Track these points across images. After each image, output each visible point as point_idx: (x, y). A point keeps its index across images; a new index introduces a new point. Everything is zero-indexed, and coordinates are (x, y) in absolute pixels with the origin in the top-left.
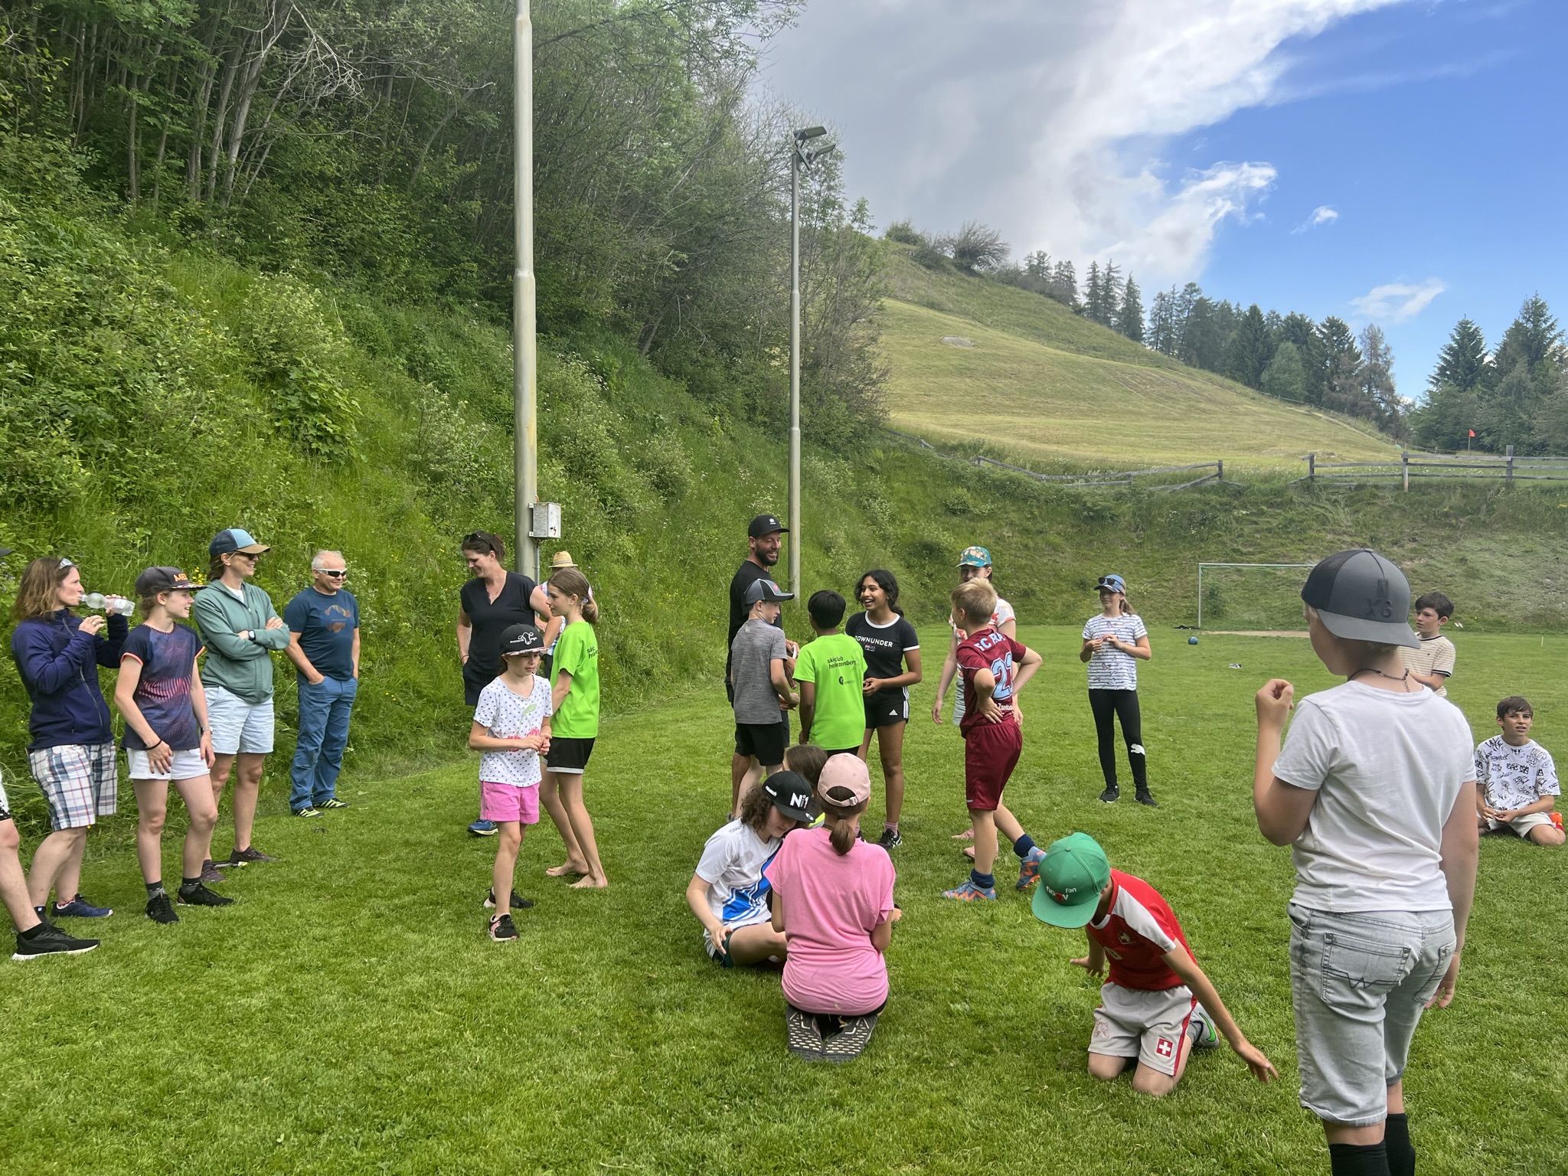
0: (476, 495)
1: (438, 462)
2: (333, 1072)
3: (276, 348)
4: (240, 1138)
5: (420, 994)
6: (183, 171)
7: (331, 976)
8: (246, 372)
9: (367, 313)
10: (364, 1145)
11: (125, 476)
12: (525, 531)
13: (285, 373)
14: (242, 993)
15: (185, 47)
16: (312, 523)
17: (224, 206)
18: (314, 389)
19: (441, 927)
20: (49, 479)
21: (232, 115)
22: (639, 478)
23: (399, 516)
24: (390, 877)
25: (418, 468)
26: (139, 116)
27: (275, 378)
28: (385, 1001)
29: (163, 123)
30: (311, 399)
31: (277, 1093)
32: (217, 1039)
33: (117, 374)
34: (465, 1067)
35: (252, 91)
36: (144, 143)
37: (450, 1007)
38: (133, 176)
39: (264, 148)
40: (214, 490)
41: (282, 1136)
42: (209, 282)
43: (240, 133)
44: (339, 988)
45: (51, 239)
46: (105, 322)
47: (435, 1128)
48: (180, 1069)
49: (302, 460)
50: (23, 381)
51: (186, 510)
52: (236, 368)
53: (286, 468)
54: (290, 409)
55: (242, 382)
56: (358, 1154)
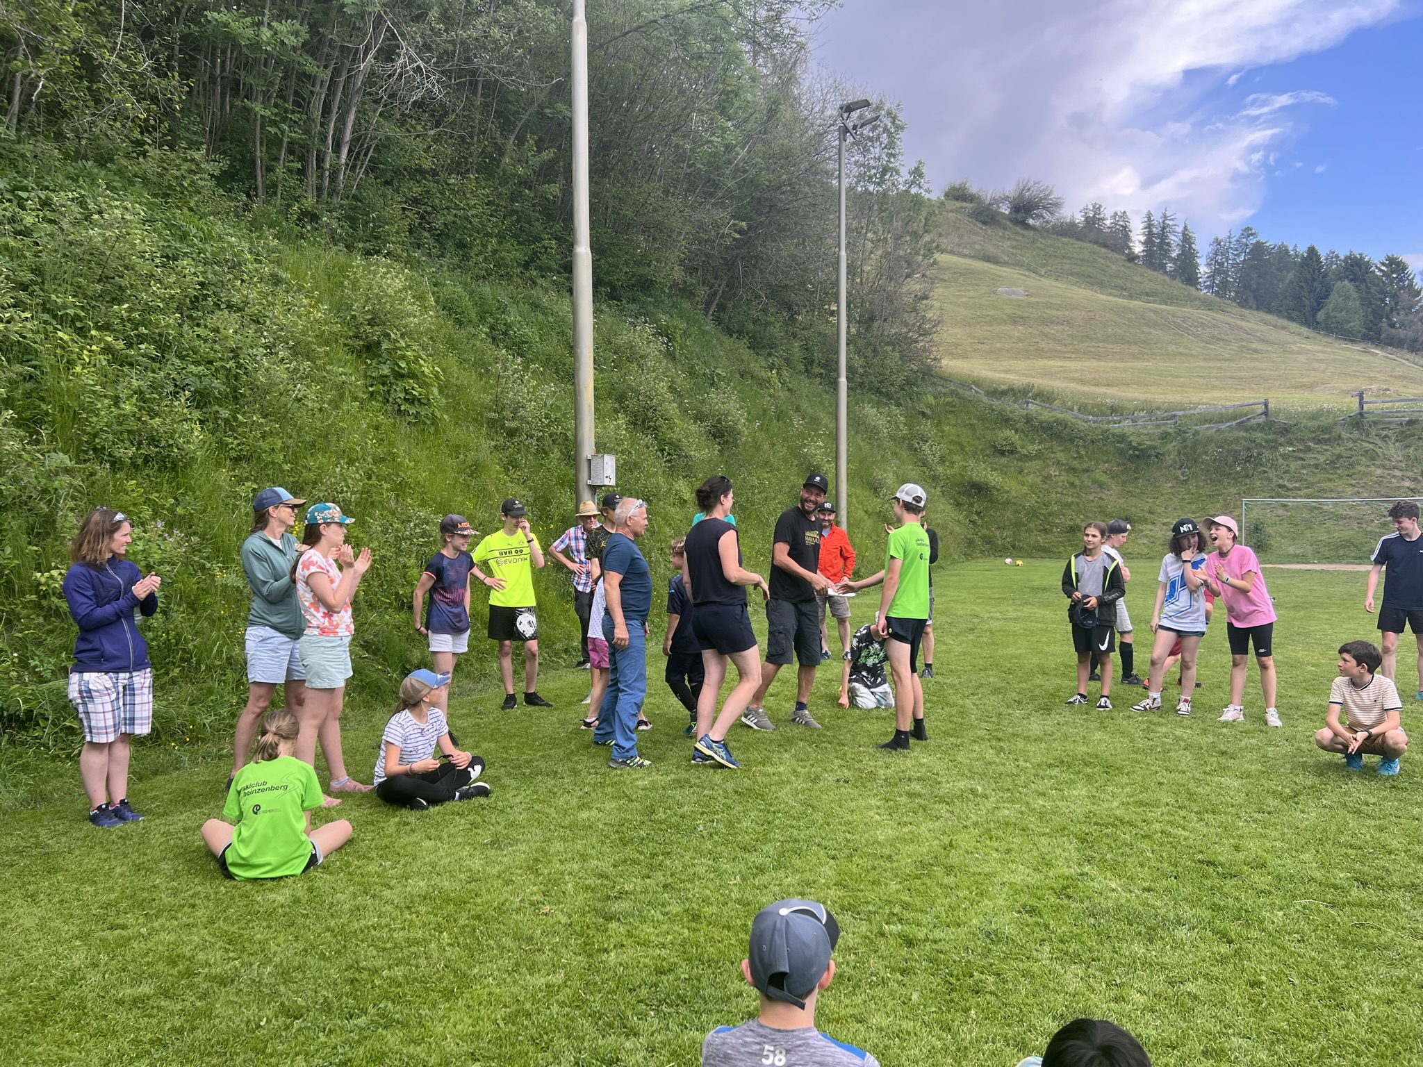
0: (547, 448)
1: (513, 419)
3: (371, 323)
4: (230, 1019)
5: (417, 897)
6: (302, 172)
8: (345, 345)
10: (330, 1032)
11: (236, 438)
12: (584, 480)
13: (378, 344)
15: (299, 63)
17: (336, 201)
18: (403, 357)
20: (171, 442)
21: (342, 120)
22: (694, 428)
23: (476, 469)
25: (495, 425)
26: (263, 127)
27: (370, 349)
29: (282, 132)
30: (400, 367)
32: (239, 929)
33: (232, 351)
36: (268, 148)
38: (259, 179)
39: (369, 148)
40: (312, 448)
41: (265, 1019)
42: (317, 268)
43: (348, 136)
45: (184, 237)
46: (223, 306)
49: (392, 420)
50: (153, 359)
51: (287, 467)
52: (336, 342)
53: (377, 428)
54: (382, 376)
55: (342, 354)
56: (323, 1038)
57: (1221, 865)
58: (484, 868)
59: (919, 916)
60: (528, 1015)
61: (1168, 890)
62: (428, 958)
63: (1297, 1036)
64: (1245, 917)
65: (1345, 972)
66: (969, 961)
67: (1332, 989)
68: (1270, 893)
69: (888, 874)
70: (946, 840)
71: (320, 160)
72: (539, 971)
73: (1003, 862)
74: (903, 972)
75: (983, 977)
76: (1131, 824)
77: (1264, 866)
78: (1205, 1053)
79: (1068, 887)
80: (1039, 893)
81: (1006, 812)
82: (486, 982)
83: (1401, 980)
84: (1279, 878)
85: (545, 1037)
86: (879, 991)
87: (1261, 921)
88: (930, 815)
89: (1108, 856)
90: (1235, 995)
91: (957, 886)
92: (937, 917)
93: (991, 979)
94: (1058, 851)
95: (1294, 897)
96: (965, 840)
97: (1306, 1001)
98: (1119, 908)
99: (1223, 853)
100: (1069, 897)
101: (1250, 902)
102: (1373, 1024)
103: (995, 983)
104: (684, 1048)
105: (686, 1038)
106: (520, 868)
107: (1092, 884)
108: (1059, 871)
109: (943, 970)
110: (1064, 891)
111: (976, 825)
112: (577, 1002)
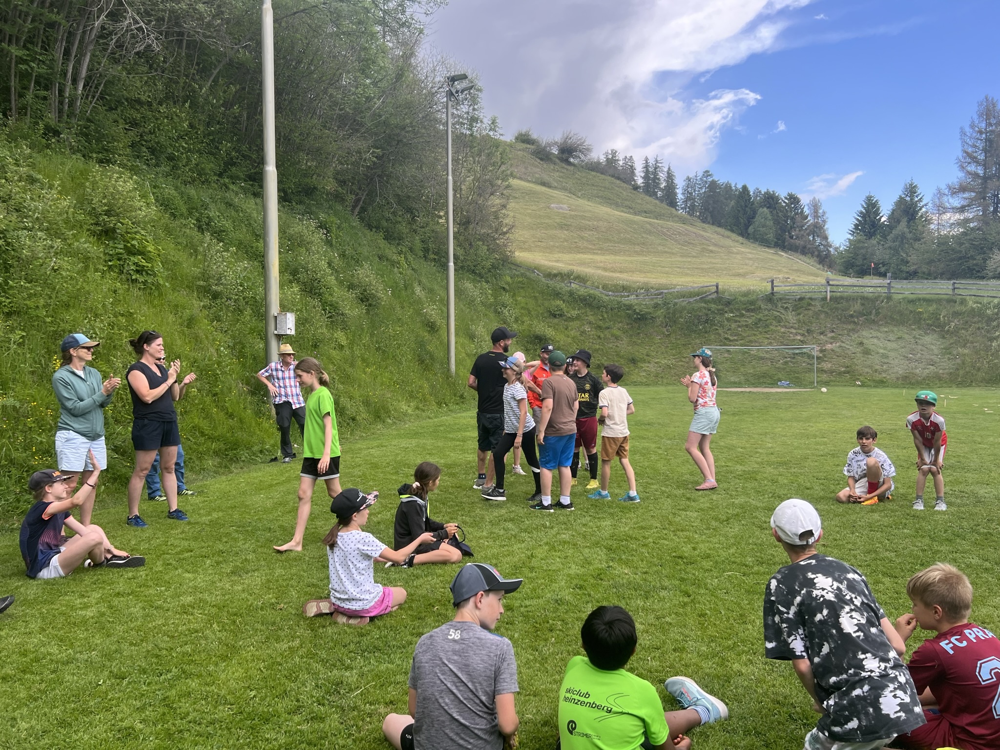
0: (241, 308)
1: (217, 287)
2: (133, 648)
3: (108, 213)
4: (77, 682)
5: (189, 606)
6: (47, 99)
7: (137, 598)
8: (88, 230)
9: (169, 190)
10: (149, 684)
11: (8, 298)
12: (272, 330)
13: (114, 230)
14: (81, 609)
16: (132, 326)
17: (74, 121)
18: (133, 239)
19: (206, 569)
21: (78, 63)
22: (347, 294)
24: (176, 542)
25: (205, 291)
26: (17, 63)
27: (108, 233)
28: (168, 610)
29: (32, 68)
31: (100, 659)
32: (65, 633)
34: (212, 643)
35: (91, 47)
36: (20, 80)
37: (206, 612)
38: (13, 102)
39: (100, 84)
40: (67, 306)
41: (102, 681)
42: (63, 172)
43: (84, 73)
44: (140, 605)
47: (192, 674)
48: (42, 649)
49: (127, 286)
51: (49, 320)
52: (81, 227)
53: (115, 292)
54: (118, 253)
55: (86, 236)
56: (145, 688)
57: (686, 558)
58: (232, 587)
60: (281, 665)
61: (657, 572)
62: (206, 638)
63: (722, 638)
64: (698, 583)
65: (748, 606)
66: (546, 615)
67: (741, 615)
68: (711, 570)
70: (529, 553)
71: (61, 91)
72: (283, 640)
75: (555, 622)
76: (636, 539)
77: (708, 556)
78: (674, 650)
79: (601, 574)
80: (585, 578)
81: (564, 536)
82: (249, 649)
84: (717, 562)
85: (294, 675)
87: (706, 585)
88: (519, 540)
89: (623, 557)
90: (690, 622)
93: (559, 623)
94: (595, 556)
95: (724, 572)
96: (540, 552)
97: (728, 621)
98: (630, 583)
99: (687, 550)
100: (601, 580)
101: (700, 576)
103: (561, 625)
104: (383, 672)
105: (383, 667)
106: (256, 585)
107: (614, 572)
108: (595, 566)
109: (532, 621)
110: (599, 576)
111: (547, 544)
112: (311, 655)
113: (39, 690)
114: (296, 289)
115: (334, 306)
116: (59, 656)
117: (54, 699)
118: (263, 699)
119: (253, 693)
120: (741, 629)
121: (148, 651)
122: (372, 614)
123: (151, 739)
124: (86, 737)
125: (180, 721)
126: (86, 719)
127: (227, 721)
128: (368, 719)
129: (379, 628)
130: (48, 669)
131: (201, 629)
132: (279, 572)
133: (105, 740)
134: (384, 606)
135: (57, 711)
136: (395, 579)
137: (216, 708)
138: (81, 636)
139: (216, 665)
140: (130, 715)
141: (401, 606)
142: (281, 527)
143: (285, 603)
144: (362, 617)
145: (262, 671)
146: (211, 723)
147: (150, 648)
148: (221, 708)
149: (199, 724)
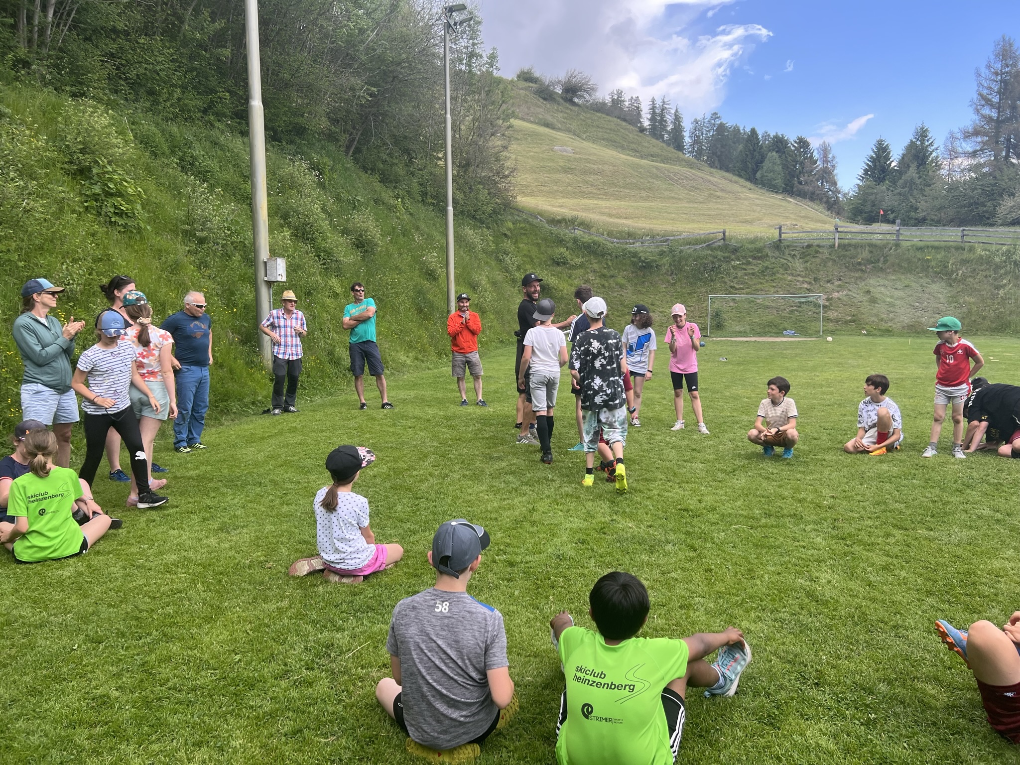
0: (229, 253)
1: (202, 230)
2: (111, 610)
3: (83, 151)
4: (50, 647)
5: (172, 565)
7: (117, 557)
8: (62, 169)
9: (148, 126)
10: (127, 648)
12: (262, 277)
13: (89, 169)
17: (44, 51)
18: (111, 180)
22: (341, 239)
23: (175, 268)
25: (189, 235)
27: (83, 172)
28: (150, 569)
30: (109, 187)
31: (76, 622)
32: (39, 594)
34: (196, 604)
37: (191, 571)
40: (41, 250)
41: (77, 645)
42: (34, 106)
44: (121, 563)
47: (173, 637)
48: (15, 612)
49: (105, 229)
51: (21, 264)
52: (54, 165)
53: (93, 235)
54: (95, 194)
55: (59, 175)
56: (123, 653)
57: (692, 510)
58: (219, 544)
59: (516, 550)
60: (268, 626)
61: (662, 526)
62: (190, 600)
63: (730, 594)
64: (704, 537)
65: (756, 561)
66: (548, 571)
67: (749, 570)
68: (718, 524)
69: (496, 528)
70: (531, 507)
71: (30, 18)
72: (271, 601)
73: (566, 517)
74: (508, 580)
75: (556, 579)
76: (640, 491)
77: (715, 509)
78: (681, 607)
79: (604, 528)
80: (587, 532)
81: (567, 489)
82: (234, 610)
83: (785, 563)
84: (723, 515)
85: (282, 637)
86: (494, 593)
87: (712, 538)
88: (520, 493)
89: (627, 510)
90: (697, 577)
91: (538, 532)
92: (527, 550)
93: (561, 579)
94: (598, 509)
95: (731, 525)
96: (542, 506)
97: (735, 576)
98: (634, 537)
99: (692, 503)
100: (605, 534)
101: (707, 529)
102: (770, 585)
103: (563, 582)
104: (376, 634)
105: (376, 628)
106: (245, 542)
107: (618, 525)
108: (599, 520)
109: (533, 578)
110: (602, 530)
111: (548, 497)
112: (300, 616)
113: (10, 656)
114: (287, 233)
115: (329, 253)
116: (32, 619)
117: (25, 666)
118: (248, 663)
119: (238, 657)
120: (749, 585)
121: (127, 613)
122: (366, 573)
123: (127, 707)
124: (58, 706)
125: (159, 688)
126: (58, 687)
127: (209, 687)
128: (360, 684)
129: (373, 586)
130: (20, 633)
131: (184, 589)
132: (269, 528)
133: (78, 710)
134: (378, 564)
135: (27, 679)
136: (390, 535)
137: (197, 673)
138: (56, 597)
139: (200, 627)
140: (107, 681)
141: (396, 563)
142: (271, 481)
143: (275, 561)
144: (355, 576)
145: (248, 633)
146: (192, 690)
147: (129, 610)
148: (203, 673)
149: (179, 691)
